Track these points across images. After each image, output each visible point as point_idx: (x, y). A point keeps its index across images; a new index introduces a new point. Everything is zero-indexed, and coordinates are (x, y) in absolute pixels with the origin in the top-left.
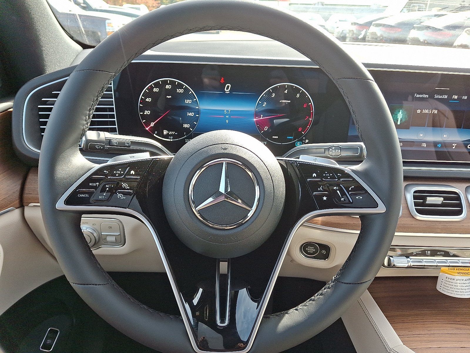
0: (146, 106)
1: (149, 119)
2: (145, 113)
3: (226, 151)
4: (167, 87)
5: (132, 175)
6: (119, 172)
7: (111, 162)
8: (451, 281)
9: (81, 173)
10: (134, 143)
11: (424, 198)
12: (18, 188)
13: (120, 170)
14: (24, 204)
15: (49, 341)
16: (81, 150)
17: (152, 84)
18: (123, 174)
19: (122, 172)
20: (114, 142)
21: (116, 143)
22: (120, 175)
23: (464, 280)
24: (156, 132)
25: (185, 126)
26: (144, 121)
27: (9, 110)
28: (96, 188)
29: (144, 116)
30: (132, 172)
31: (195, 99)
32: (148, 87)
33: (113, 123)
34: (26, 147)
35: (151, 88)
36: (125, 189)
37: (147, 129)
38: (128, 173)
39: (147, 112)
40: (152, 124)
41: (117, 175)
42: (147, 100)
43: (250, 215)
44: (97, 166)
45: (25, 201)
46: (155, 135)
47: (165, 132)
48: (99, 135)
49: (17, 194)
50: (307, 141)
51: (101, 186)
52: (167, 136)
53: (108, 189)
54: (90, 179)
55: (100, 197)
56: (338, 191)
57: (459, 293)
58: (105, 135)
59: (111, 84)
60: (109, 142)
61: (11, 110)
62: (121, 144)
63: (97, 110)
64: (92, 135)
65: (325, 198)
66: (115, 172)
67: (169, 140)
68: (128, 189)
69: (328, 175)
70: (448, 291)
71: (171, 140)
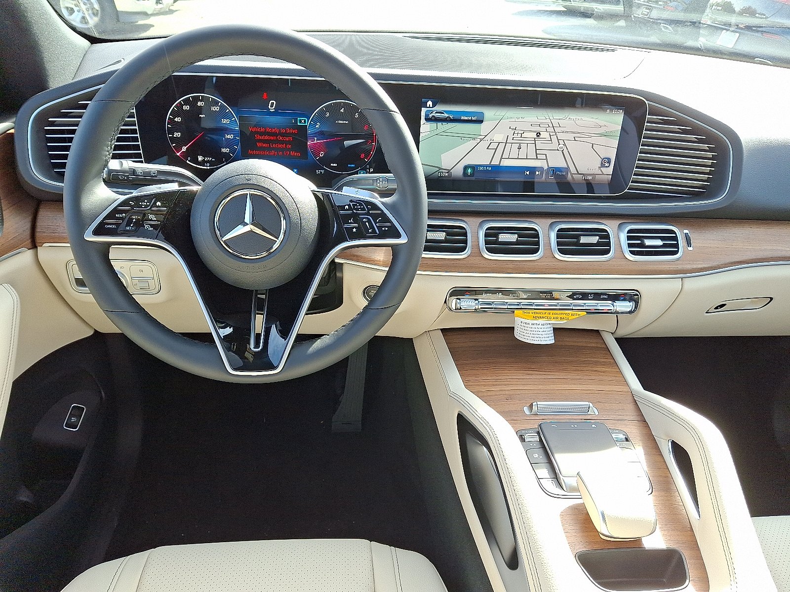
0: (175, 127)
1: (180, 142)
2: (174, 136)
3: (249, 182)
4: (199, 104)
5: (159, 206)
6: (145, 204)
7: (135, 193)
8: (526, 326)
9: (107, 204)
10: (160, 172)
11: (496, 235)
12: (28, 226)
13: (146, 201)
14: (37, 245)
15: (73, 419)
16: (104, 181)
17: (182, 100)
18: (148, 206)
19: (148, 204)
20: (139, 171)
21: (141, 173)
22: (146, 206)
23: (540, 324)
24: (189, 159)
25: (224, 150)
26: (174, 145)
27: (8, 132)
28: (122, 219)
29: (173, 140)
30: (159, 204)
31: (234, 119)
32: (177, 104)
33: (136, 147)
34: (35, 177)
35: (180, 106)
36: (151, 220)
37: (178, 154)
38: (155, 205)
39: (177, 135)
40: (184, 149)
41: (143, 206)
42: (176, 119)
43: (275, 247)
44: (123, 198)
45: (38, 241)
46: (187, 162)
47: (200, 158)
48: (122, 164)
49: (28, 233)
50: (372, 170)
51: (128, 217)
52: (203, 163)
53: (134, 220)
54: (115, 211)
55: (128, 228)
56: (367, 223)
57: (536, 339)
58: (128, 164)
59: (133, 109)
60: (133, 172)
61: (12, 131)
62: (147, 173)
63: (119, 139)
64: (114, 165)
65: (354, 230)
66: (141, 203)
67: (206, 168)
68: (155, 221)
69: (359, 207)
70: (524, 337)
71: (208, 168)
